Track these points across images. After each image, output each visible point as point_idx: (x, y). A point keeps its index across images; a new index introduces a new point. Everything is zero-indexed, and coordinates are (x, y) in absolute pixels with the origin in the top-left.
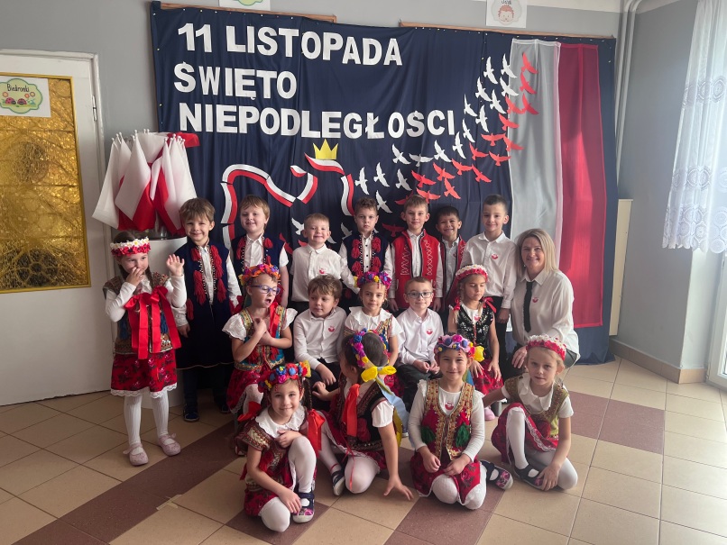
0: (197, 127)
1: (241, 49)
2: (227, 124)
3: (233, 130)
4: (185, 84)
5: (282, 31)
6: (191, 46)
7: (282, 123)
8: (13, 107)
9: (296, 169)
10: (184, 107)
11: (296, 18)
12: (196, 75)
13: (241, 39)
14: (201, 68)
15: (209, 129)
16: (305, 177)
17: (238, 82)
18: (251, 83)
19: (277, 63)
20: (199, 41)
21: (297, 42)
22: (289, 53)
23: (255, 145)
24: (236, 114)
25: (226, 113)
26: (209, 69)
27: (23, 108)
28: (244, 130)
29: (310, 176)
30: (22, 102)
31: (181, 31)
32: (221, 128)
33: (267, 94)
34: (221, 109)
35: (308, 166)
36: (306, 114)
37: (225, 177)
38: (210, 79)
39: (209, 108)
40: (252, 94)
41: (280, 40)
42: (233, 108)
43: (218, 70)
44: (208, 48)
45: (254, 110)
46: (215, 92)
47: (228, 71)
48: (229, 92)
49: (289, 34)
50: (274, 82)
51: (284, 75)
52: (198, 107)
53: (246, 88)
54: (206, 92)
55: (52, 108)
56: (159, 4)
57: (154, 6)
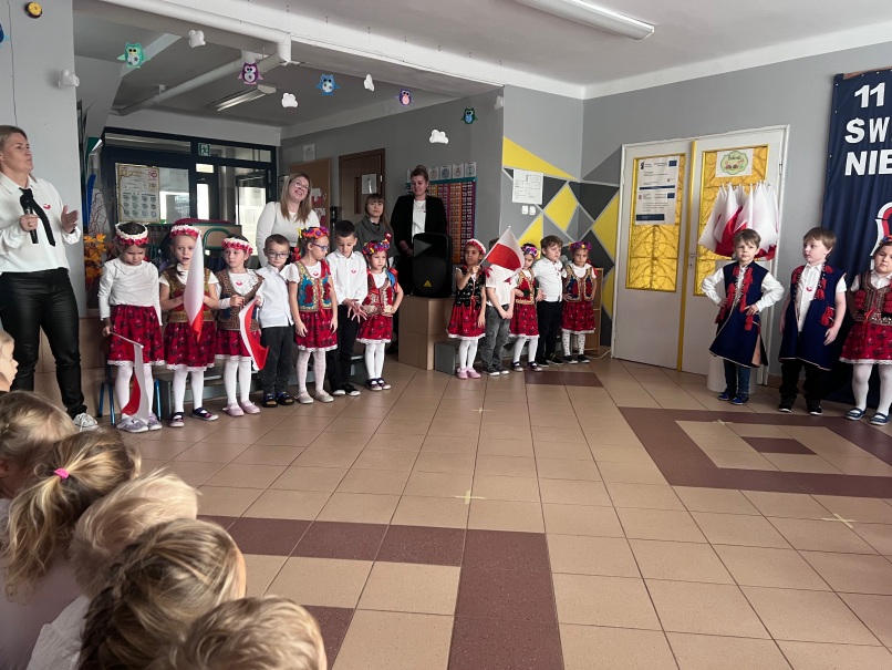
0: (860, 171)
2: (889, 166)
4: (855, 136)
6: (865, 104)
8: (729, 171)
10: (851, 156)
12: (866, 128)
14: (872, 121)
15: (872, 172)
20: (873, 98)
25: (890, 157)
26: (879, 120)
27: (736, 170)
30: (735, 167)
31: (857, 94)
32: (883, 170)
34: (885, 153)
37: (881, 214)
38: (879, 129)
39: (874, 154)
43: (888, 119)
44: (880, 102)
46: (882, 139)
52: (864, 154)
54: (873, 140)
55: (754, 168)
56: (842, 75)
57: (838, 79)
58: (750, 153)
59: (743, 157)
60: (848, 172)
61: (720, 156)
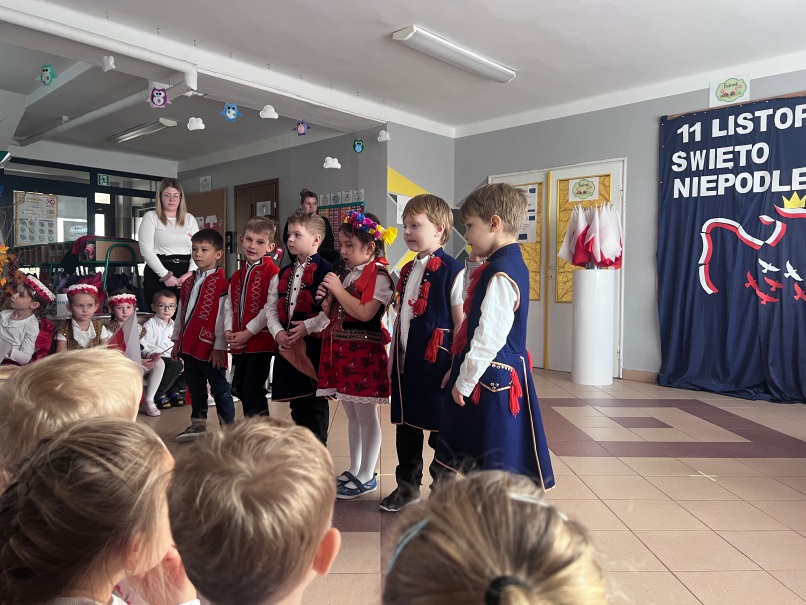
0: (686, 194)
1: (724, 133)
2: (708, 189)
3: (714, 193)
4: (679, 165)
5: (757, 114)
6: (686, 139)
7: (755, 183)
8: (580, 196)
9: (766, 218)
10: (677, 182)
11: (770, 100)
12: (688, 159)
13: (724, 126)
14: (692, 153)
15: (695, 194)
16: (774, 224)
17: (719, 157)
18: (731, 156)
19: (752, 138)
20: (692, 135)
21: (771, 118)
22: (763, 128)
23: (730, 202)
24: (716, 181)
25: (709, 182)
26: (698, 152)
27: (585, 196)
28: (721, 192)
29: (779, 224)
30: (585, 192)
31: (679, 131)
32: (704, 193)
33: (743, 162)
34: (704, 179)
35: (777, 216)
36: (776, 174)
37: (704, 229)
38: (698, 160)
39: (696, 179)
40: (730, 165)
41: (756, 121)
42: (714, 177)
43: (704, 151)
44: (698, 138)
45: (731, 176)
46: (701, 168)
47: (712, 151)
48: (711, 166)
49: (763, 114)
50: (749, 153)
51: (758, 146)
52: (687, 180)
53: (725, 161)
54: (694, 168)
55: (600, 194)
56: (666, 117)
57: (663, 120)
58: (596, 181)
59: (590, 184)
60: (676, 196)
61: (572, 184)
